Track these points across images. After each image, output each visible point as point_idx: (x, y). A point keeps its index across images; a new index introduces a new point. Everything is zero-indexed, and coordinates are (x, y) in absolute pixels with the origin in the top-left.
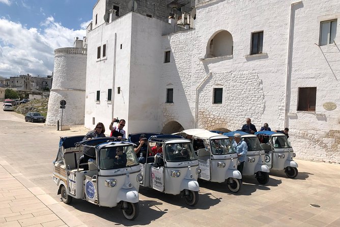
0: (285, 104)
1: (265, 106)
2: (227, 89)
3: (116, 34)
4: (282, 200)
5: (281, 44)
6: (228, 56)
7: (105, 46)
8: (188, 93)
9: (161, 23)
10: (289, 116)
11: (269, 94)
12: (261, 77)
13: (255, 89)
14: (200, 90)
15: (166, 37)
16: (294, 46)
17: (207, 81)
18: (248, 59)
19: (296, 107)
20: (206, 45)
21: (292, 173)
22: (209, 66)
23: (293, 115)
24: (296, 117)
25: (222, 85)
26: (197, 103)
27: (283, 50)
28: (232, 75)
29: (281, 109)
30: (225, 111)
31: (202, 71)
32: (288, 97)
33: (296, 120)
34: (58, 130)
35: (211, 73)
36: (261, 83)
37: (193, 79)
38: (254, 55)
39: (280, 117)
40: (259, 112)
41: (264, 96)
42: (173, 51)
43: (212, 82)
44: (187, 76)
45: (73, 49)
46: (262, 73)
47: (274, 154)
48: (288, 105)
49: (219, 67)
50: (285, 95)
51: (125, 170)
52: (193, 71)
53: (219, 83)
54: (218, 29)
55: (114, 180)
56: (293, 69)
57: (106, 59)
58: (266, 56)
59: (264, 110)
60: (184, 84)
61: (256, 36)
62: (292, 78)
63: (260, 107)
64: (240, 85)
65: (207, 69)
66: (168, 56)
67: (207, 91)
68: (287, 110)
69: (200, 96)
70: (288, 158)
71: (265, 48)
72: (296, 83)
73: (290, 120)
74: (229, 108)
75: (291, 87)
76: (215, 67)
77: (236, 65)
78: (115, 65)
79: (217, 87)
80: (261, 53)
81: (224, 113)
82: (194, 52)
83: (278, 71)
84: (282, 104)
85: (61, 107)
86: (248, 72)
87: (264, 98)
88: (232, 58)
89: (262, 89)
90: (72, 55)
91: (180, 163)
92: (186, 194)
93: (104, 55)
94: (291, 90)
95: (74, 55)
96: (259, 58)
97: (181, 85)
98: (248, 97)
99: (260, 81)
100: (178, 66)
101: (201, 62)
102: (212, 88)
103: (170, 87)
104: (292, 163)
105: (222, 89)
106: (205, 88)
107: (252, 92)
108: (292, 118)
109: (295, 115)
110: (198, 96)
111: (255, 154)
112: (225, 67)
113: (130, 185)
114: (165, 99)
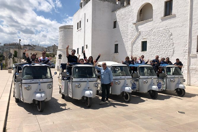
0: (188, 48)
1: (174, 50)
2: (150, 41)
3: (85, 13)
4: (158, 107)
5: (185, 7)
6: (150, 19)
7: (80, 22)
8: (127, 46)
9: (111, 4)
10: (191, 56)
11: (177, 42)
12: (171, 31)
13: (167, 39)
14: (133, 43)
15: (114, 12)
16: (194, 7)
17: (137, 37)
18: (163, 20)
19: (196, 50)
20: (136, 14)
21: (181, 93)
22: (138, 27)
23: (193, 55)
24: (196, 57)
25: (147, 39)
26: (132, 52)
27: (186, 10)
28: (153, 32)
29: (185, 52)
30: (149, 56)
31: (135, 31)
32: (190, 43)
33: (195, 59)
34: (58, 71)
35: (140, 32)
36: (171, 35)
37: (129, 37)
38: (166, 17)
39: (185, 58)
40: (170, 55)
41: (173, 43)
42: (118, 20)
43: (140, 37)
44: (126, 35)
45: (67, 26)
46: (171, 28)
47: (167, 79)
48: (190, 49)
49: (144, 27)
50: (188, 42)
51: (38, 81)
52: (129, 31)
53: (145, 37)
54: (144, 3)
55: (29, 86)
56: (193, 23)
57: (81, 29)
58: (175, 16)
59: (173, 53)
60: (124, 40)
61: (168, 4)
62: (193, 30)
63: (171, 52)
64: (158, 38)
65: (137, 29)
66: (115, 24)
67: (138, 44)
68: (189, 53)
69: (134, 47)
70: (178, 82)
71: (174, 11)
72: (196, 33)
73: (191, 59)
74: (151, 53)
75: (192, 36)
76: (142, 28)
77: (155, 25)
78: (85, 32)
79: (143, 40)
80: (171, 14)
81: (148, 57)
82: (130, 20)
83: (183, 25)
84: (186, 48)
85: (59, 58)
86: (162, 29)
87: (173, 45)
88: (153, 20)
89: (172, 39)
90: (67, 30)
91: (81, 79)
92: (85, 99)
93: (80, 27)
94: (193, 38)
95: (68, 30)
96: (170, 18)
97: (123, 41)
98: (163, 45)
99: (171, 33)
100: (121, 29)
101: (134, 26)
102: (141, 41)
103: (116, 43)
104: (181, 86)
105: (147, 41)
106: (137, 42)
107: (165, 42)
108: (193, 57)
109: (195, 55)
110: (133, 47)
111: (148, 78)
112: (148, 27)
113: (40, 90)
114: (113, 50)
